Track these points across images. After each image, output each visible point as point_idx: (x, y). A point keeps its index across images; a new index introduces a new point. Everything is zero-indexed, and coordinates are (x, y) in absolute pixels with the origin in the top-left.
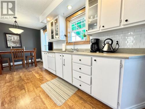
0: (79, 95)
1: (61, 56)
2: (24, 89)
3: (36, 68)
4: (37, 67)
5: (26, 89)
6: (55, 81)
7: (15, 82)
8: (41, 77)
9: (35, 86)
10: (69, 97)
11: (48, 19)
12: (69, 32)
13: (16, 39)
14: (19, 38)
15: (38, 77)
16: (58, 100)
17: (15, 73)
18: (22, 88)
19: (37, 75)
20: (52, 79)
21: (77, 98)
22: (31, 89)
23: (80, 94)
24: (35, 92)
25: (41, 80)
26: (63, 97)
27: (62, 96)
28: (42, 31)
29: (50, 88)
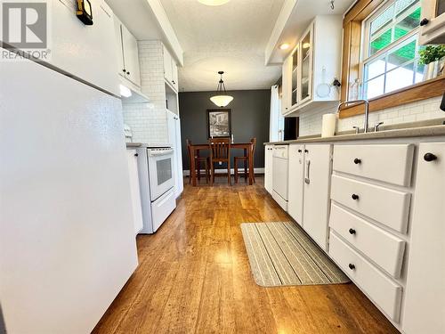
0: (341, 299)
1: (300, 151)
2: (212, 219)
3: (249, 187)
4: (254, 186)
5: (215, 219)
6: (279, 227)
7: (205, 203)
8: (251, 207)
9: (231, 219)
10: (298, 283)
11: (285, 47)
12: (357, 67)
13: (222, 120)
14: (227, 118)
15: (244, 207)
16: (263, 270)
17: (212, 188)
18: (210, 215)
19: (243, 201)
20: (275, 220)
21: (322, 301)
22: (223, 223)
23: (346, 300)
24: (225, 230)
25: (248, 213)
26: (278, 271)
27: (277, 268)
28: (274, 91)
29: (257, 237)
